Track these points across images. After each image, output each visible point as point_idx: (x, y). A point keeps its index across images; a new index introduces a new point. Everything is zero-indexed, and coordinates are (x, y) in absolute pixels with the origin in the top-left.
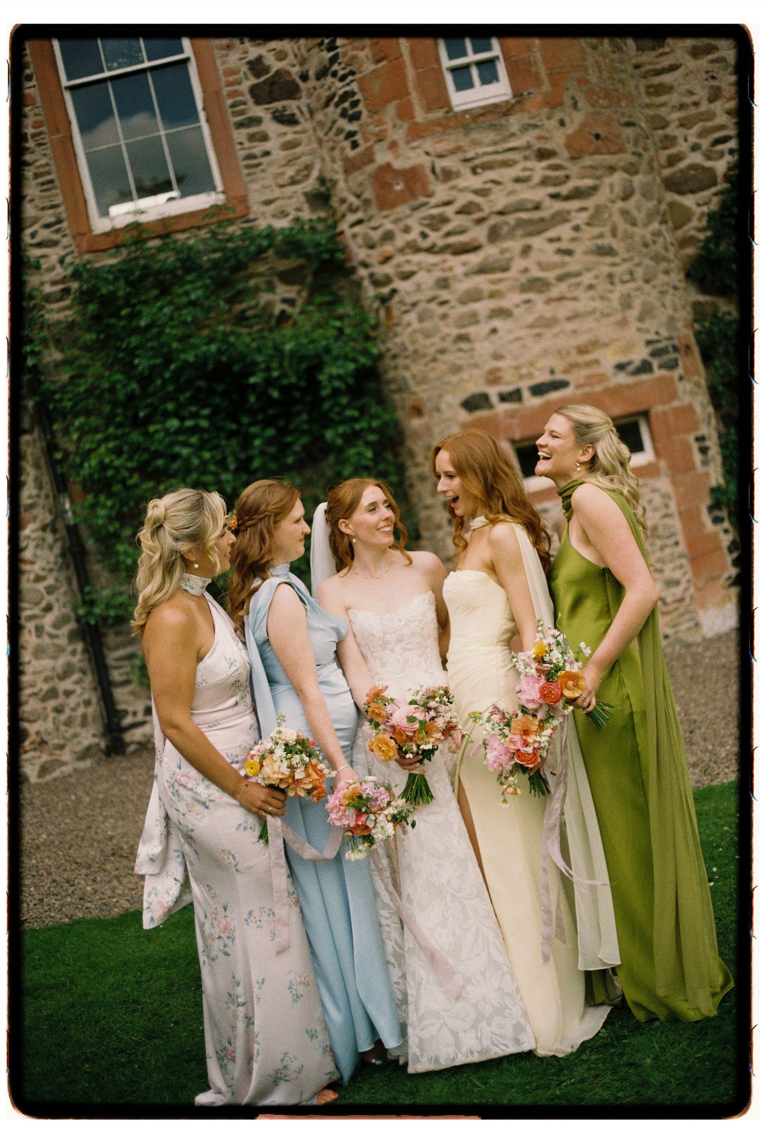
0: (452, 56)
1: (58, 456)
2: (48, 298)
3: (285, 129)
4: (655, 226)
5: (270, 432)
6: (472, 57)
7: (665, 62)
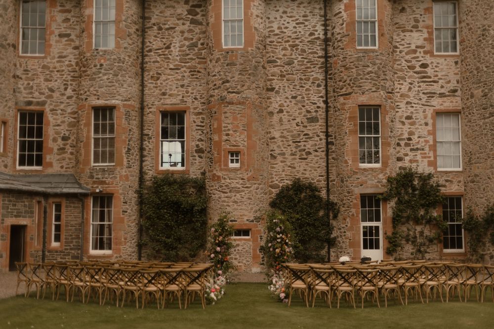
0: (231, 157)
1: (142, 211)
2: (148, 181)
3: (199, 159)
4: (262, 195)
5: (183, 217)
6: (235, 158)
7: (275, 162)
